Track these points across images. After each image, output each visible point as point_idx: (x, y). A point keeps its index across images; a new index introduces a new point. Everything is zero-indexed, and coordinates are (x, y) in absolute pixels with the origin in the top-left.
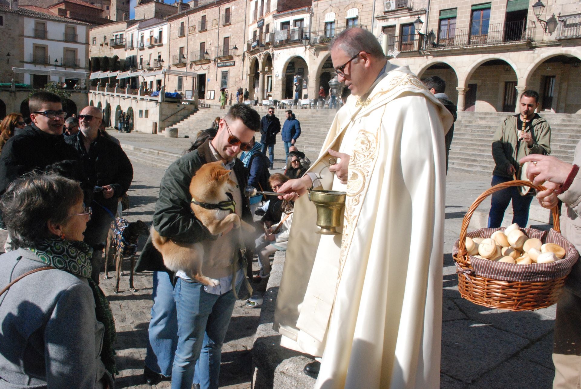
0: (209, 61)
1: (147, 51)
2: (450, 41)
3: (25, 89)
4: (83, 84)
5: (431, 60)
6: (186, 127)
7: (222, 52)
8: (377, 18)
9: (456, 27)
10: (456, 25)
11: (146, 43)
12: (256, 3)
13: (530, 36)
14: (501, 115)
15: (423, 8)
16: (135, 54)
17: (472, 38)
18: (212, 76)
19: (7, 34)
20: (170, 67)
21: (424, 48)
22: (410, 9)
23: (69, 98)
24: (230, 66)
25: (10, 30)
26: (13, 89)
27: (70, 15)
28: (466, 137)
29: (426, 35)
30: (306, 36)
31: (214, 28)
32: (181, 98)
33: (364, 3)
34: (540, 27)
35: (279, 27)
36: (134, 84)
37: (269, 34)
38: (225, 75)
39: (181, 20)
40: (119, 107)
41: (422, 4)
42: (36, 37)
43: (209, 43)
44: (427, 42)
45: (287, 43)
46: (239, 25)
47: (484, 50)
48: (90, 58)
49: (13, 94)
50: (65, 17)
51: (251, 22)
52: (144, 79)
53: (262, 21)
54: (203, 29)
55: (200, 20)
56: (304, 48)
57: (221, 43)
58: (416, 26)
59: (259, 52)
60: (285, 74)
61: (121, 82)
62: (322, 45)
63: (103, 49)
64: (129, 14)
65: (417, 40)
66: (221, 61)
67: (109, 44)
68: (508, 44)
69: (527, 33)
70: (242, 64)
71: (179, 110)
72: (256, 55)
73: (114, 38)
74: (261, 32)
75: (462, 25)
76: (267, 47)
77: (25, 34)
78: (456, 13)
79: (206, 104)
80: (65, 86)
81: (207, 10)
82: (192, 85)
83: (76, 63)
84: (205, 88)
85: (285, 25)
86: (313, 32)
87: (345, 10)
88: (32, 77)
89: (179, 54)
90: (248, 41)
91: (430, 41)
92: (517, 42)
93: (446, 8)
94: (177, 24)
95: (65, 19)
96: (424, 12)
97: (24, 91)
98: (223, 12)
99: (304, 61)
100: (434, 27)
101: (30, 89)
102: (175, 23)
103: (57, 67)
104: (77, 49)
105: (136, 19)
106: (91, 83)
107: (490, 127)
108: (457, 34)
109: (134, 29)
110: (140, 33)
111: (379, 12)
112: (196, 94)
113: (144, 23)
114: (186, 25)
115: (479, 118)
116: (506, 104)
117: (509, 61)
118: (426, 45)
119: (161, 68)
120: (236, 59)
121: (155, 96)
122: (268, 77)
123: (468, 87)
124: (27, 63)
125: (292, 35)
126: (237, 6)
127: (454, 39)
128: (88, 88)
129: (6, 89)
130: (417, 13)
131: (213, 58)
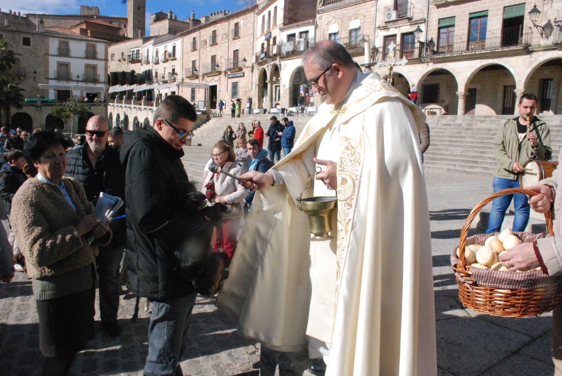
0: (220, 73)
1: (162, 65)
2: (449, 49)
3: (50, 104)
4: (103, 97)
5: (431, 67)
6: (198, 135)
7: (232, 64)
8: (378, 28)
9: (455, 35)
10: (455, 32)
11: (161, 58)
12: (264, 17)
13: (527, 41)
14: (501, 117)
15: (423, 18)
16: (150, 68)
17: (471, 45)
18: (223, 87)
19: (34, 53)
20: (183, 80)
21: (425, 56)
22: (410, 19)
23: (89, 111)
24: (240, 77)
25: (37, 49)
26: (39, 103)
27: (91, 34)
28: (467, 140)
31: (224, 42)
33: (366, 14)
34: (536, 32)
35: (285, 40)
36: (150, 95)
37: (276, 46)
38: (235, 86)
39: (193, 35)
40: (136, 118)
41: (421, 14)
42: (60, 55)
43: (220, 56)
44: (427, 49)
45: (293, 54)
46: (248, 38)
47: (483, 56)
48: (109, 73)
49: (39, 109)
50: (86, 36)
51: (259, 35)
52: (159, 92)
53: (270, 34)
54: (214, 43)
55: (211, 34)
57: (231, 56)
58: (416, 34)
59: (267, 63)
60: (292, 83)
61: (137, 95)
63: (121, 64)
64: (145, 31)
65: (417, 48)
66: (231, 73)
67: (126, 60)
68: (506, 49)
69: (524, 39)
70: (251, 75)
72: (264, 67)
73: (131, 54)
74: (269, 45)
75: (461, 32)
76: (274, 58)
77: (50, 53)
78: (455, 21)
79: (217, 114)
80: (86, 99)
81: (217, 25)
82: (204, 96)
83: (96, 78)
84: (216, 98)
85: (291, 37)
87: (348, 21)
88: (57, 91)
89: (191, 66)
90: (256, 53)
91: (430, 48)
92: (514, 47)
93: (445, 17)
95: (85, 38)
96: (424, 21)
97: (49, 105)
98: (232, 27)
100: (433, 35)
101: (54, 104)
102: (188, 38)
103: (79, 83)
104: (96, 65)
105: (151, 35)
106: (110, 96)
107: (490, 130)
108: (456, 41)
109: (150, 44)
110: (155, 48)
111: (380, 22)
112: (208, 104)
113: (158, 39)
114: (198, 40)
115: (479, 121)
116: (505, 107)
117: (507, 66)
118: (426, 53)
119: (175, 80)
120: (245, 70)
122: (276, 87)
123: (468, 92)
124: (52, 79)
125: (298, 46)
126: (245, 20)
127: (453, 45)
128: (107, 101)
129: (33, 104)
130: (417, 23)
131: (223, 69)
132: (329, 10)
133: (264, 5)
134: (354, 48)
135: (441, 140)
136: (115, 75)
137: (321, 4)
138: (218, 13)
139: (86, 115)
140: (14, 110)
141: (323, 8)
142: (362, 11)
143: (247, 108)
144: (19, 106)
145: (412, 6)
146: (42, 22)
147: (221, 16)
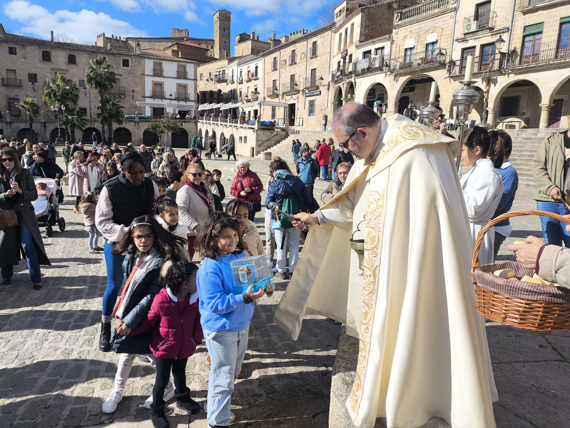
0: (298, 91)
1: (245, 84)
2: (534, 58)
3: (146, 120)
4: (193, 114)
5: (513, 78)
6: (278, 150)
7: (310, 83)
8: (456, 40)
9: (542, 42)
10: (542, 40)
11: (245, 78)
12: (341, 34)
15: (506, 26)
16: (235, 88)
17: (560, 52)
18: (301, 105)
19: (132, 74)
20: (264, 99)
21: (505, 67)
22: (491, 29)
23: (181, 127)
24: (317, 95)
25: (135, 70)
26: (137, 119)
27: (181, 55)
29: (508, 53)
30: (386, 63)
31: (302, 61)
32: (275, 126)
33: (444, 27)
35: (361, 57)
36: (235, 113)
37: (351, 64)
38: (312, 104)
39: (273, 55)
40: (222, 134)
41: (505, 22)
42: (155, 75)
43: (299, 75)
44: (508, 60)
45: (369, 70)
46: (325, 57)
48: (198, 92)
49: (137, 124)
50: (177, 57)
51: (335, 54)
52: (243, 110)
53: (346, 52)
54: (293, 62)
55: (291, 54)
56: (384, 74)
57: (309, 75)
58: (498, 45)
59: (342, 81)
60: (366, 100)
61: (224, 113)
62: (402, 71)
63: (209, 83)
64: (230, 52)
65: (498, 59)
66: (309, 91)
67: (213, 79)
70: (327, 93)
71: (272, 136)
72: (339, 84)
73: (218, 74)
74: (345, 62)
75: (549, 39)
76: (349, 76)
77: (146, 73)
78: (543, 27)
79: (295, 130)
80: (178, 116)
81: (296, 44)
82: (283, 114)
83: (186, 97)
84: (294, 116)
85: (367, 54)
86: (393, 59)
87: (425, 35)
88: (152, 109)
89: (272, 86)
90: (333, 72)
91: (512, 59)
93: (532, 24)
94: (270, 59)
95: (177, 59)
96: (507, 30)
97: (146, 121)
98: (310, 46)
99: (384, 87)
100: (517, 44)
101: (150, 120)
103: (172, 101)
104: (187, 84)
105: (236, 56)
106: (199, 114)
108: (543, 50)
109: (234, 65)
110: (239, 68)
111: (459, 34)
112: (287, 122)
113: (242, 59)
114: (278, 60)
118: (507, 64)
119: (257, 99)
120: (321, 89)
121: (253, 124)
123: (553, 103)
124: (148, 97)
125: (373, 63)
126: (323, 39)
127: (539, 54)
128: (197, 118)
129: (132, 120)
130: (500, 32)
131: (301, 89)
132: (406, 25)
133: (341, 23)
134: (430, 62)
135: (521, 154)
136: (204, 93)
137: (398, 18)
138: (297, 33)
139: (178, 130)
140: (115, 126)
141: (400, 22)
142: (440, 24)
143: (323, 125)
144: (120, 122)
145: (495, 14)
146: (138, 45)
147: (300, 35)
